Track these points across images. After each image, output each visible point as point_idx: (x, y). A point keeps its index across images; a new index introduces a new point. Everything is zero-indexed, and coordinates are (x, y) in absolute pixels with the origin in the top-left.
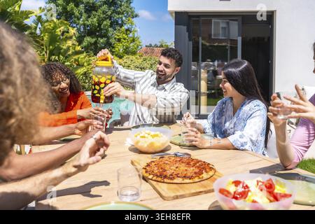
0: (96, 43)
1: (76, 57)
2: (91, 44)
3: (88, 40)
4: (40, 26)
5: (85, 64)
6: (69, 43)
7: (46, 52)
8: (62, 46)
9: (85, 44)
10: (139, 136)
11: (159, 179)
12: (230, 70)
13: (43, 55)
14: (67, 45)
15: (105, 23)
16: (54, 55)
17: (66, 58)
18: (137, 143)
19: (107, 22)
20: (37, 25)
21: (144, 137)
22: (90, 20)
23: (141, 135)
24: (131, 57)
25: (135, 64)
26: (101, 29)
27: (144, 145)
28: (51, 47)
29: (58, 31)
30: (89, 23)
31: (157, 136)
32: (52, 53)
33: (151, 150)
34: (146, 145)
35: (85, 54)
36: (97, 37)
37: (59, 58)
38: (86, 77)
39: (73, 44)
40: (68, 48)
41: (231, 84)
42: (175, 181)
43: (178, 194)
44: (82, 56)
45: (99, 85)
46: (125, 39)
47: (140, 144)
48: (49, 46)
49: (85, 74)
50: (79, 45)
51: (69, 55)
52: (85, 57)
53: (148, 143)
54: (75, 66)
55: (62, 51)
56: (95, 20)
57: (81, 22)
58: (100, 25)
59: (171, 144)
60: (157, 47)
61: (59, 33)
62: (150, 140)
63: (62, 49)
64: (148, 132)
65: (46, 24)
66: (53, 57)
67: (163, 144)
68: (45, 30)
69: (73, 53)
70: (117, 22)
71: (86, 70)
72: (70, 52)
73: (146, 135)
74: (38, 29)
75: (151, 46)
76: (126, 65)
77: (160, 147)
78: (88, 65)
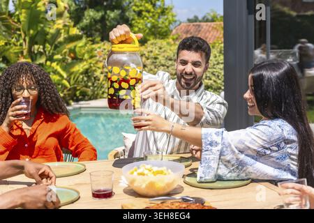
0: (103, 19)
1: (71, 45)
2: (96, 22)
3: (91, 14)
5: (86, 56)
6: (60, 23)
7: (25, 40)
8: (47, 30)
9: (86, 21)
10: (135, 174)
13: (21, 45)
14: (56, 27)
16: (36, 43)
17: (56, 47)
18: (132, 182)
21: (144, 175)
24: (160, 42)
25: (166, 55)
28: (31, 32)
29: (41, 6)
31: (161, 172)
32: (33, 42)
33: (151, 193)
34: (144, 186)
35: (84, 40)
36: (105, 8)
37: (44, 49)
38: (89, 77)
39: (65, 26)
40: (58, 32)
44: (81, 43)
45: (127, 81)
46: (148, 12)
47: (136, 184)
48: (29, 30)
49: (86, 72)
50: (74, 26)
51: (60, 43)
52: (86, 44)
53: (147, 183)
54: (70, 60)
55: (49, 37)
60: (207, 21)
61: (42, 9)
62: (151, 178)
63: (47, 34)
64: (149, 167)
66: (36, 47)
67: (168, 185)
68: (21, 5)
69: (65, 38)
71: (87, 67)
72: (61, 39)
73: (146, 172)
75: (196, 19)
76: (152, 55)
77: (164, 189)
78: (91, 57)
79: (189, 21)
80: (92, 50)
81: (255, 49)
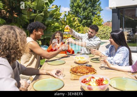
0: (87, 22)
1: (78, 28)
2: (85, 22)
3: (84, 21)
4: (66, 17)
6: (76, 23)
8: (73, 24)
9: (83, 22)
10: (76, 58)
11: (73, 73)
12: (114, 33)
15: (90, 14)
17: (75, 28)
19: (91, 14)
20: (65, 17)
22: (84, 13)
23: (78, 57)
26: (89, 17)
27: (77, 61)
28: (69, 25)
29: (72, 19)
30: (84, 15)
31: (83, 58)
36: (87, 19)
40: (75, 25)
41: (113, 39)
42: (78, 74)
43: (76, 78)
46: (96, 20)
50: (79, 23)
51: (76, 27)
52: (82, 27)
54: (78, 31)
55: (73, 26)
56: (86, 13)
57: (81, 15)
58: (88, 15)
59: (90, 61)
61: (72, 20)
64: (80, 56)
65: (68, 17)
66: (71, 28)
67: (84, 61)
68: (67, 19)
70: (95, 13)
71: (82, 32)
72: (76, 26)
73: (79, 58)
74: (65, 19)
79: (107, 22)
80: (83, 29)
81: (120, 28)
